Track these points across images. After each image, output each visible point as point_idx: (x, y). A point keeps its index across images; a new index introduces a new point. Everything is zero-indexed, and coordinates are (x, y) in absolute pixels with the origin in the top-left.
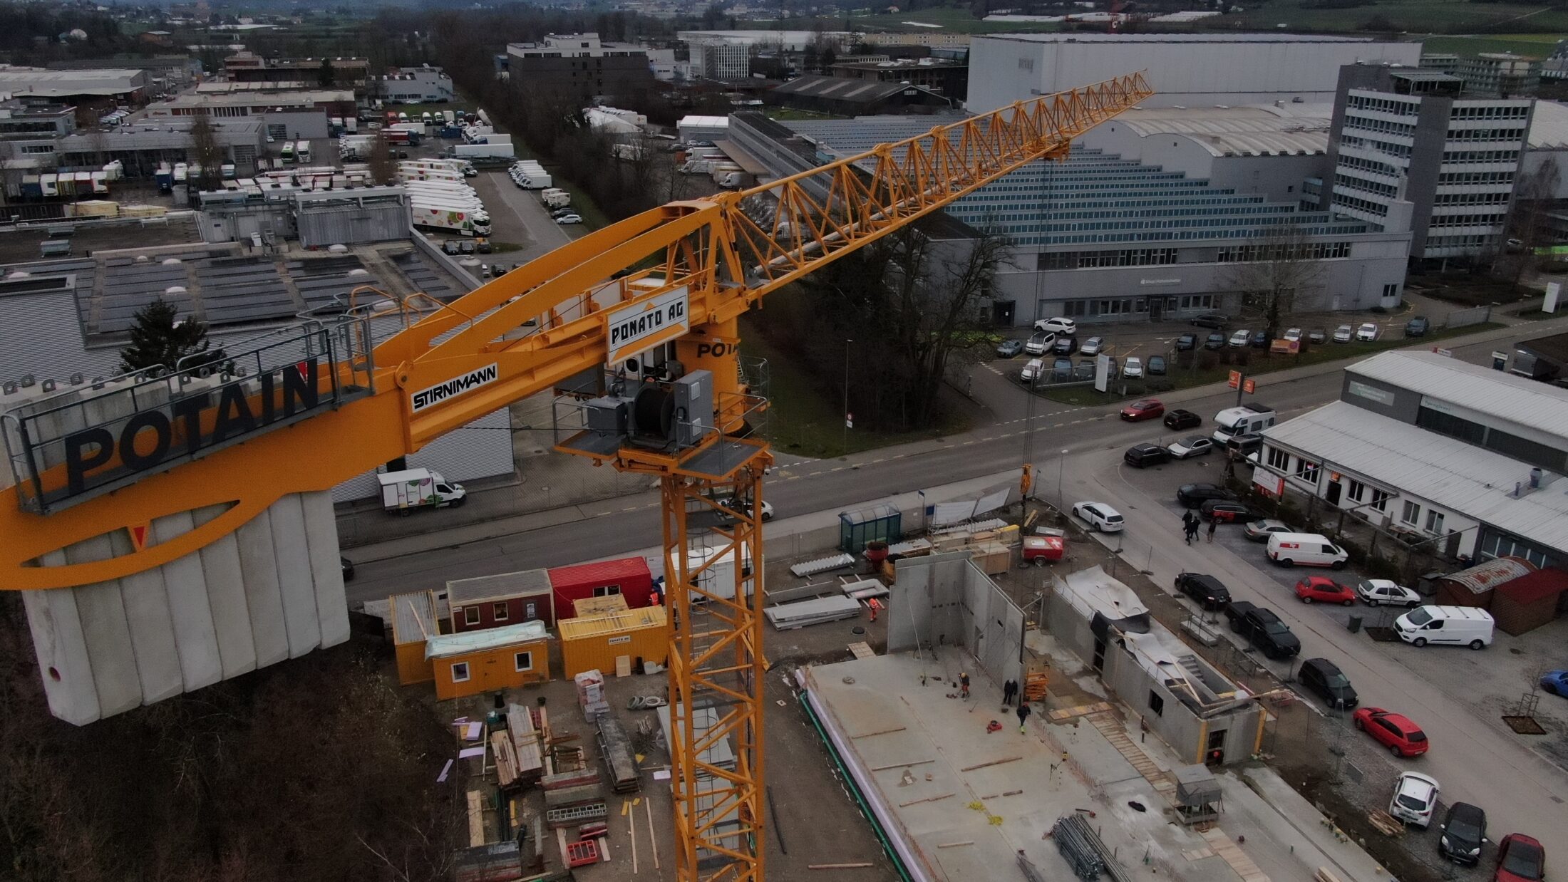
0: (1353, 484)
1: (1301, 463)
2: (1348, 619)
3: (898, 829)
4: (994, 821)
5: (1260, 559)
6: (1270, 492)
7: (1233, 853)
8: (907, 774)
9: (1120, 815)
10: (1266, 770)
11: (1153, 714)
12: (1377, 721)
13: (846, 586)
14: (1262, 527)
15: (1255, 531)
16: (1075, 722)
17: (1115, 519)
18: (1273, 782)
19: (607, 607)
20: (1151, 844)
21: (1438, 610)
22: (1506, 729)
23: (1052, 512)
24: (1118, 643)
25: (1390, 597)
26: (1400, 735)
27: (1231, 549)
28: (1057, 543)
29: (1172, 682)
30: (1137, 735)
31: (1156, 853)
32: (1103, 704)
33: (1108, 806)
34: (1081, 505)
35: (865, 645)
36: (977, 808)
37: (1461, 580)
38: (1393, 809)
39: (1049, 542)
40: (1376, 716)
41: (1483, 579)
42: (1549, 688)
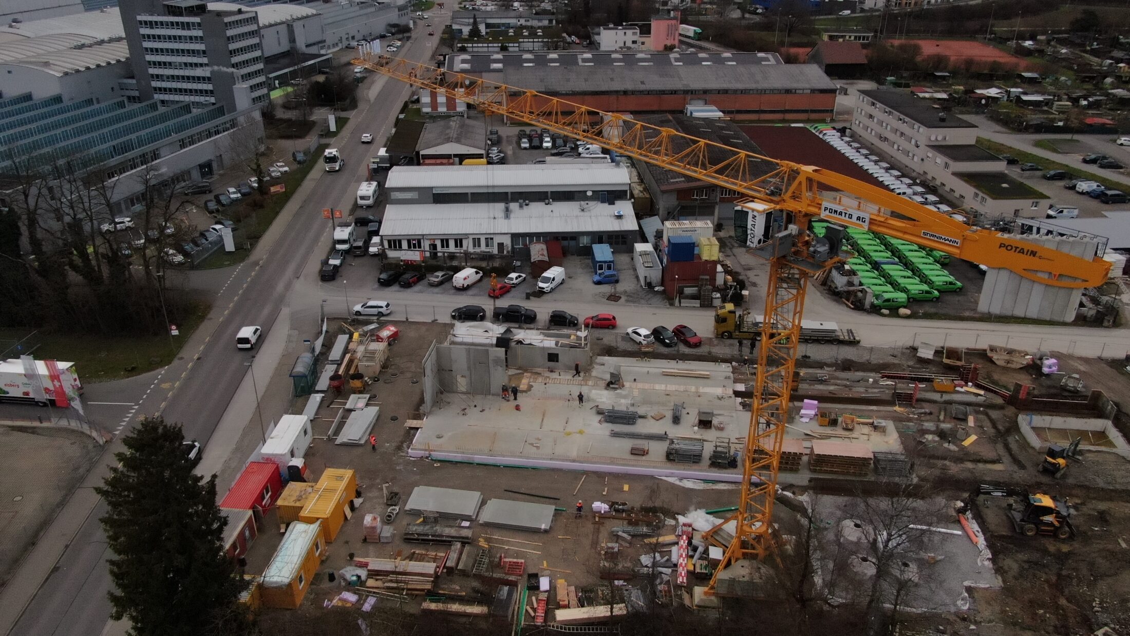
0: (442, 241)
1: (409, 241)
2: (524, 295)
3: (567, 460)
4: (581, 432)
5: (453, 291)
6: (415, 261)
7: (640, 385)
8: (532, 444)
9: (600, 400)
10: (599, 357)
11: (552, 364)
12: (597, 320)
13: (347, 406)
14: (437, 277)
15: (436, 280)
16: (532, 386)
17: (388, 305)
18: (607, 359)
19: (301, 491)
20: (623, 401)
21: (548, 274)
22: (613, 302)
23: (345, 320)
24: (517, 344)
25: (520, 279)
26: (610, 320)
27: (437, 293)
28: (393, 329)
29: (557, 344)
30: (555, 375)
31: (629, 402)
32: (525, 374)
33: (594, 401)
34: (358, 308)
35: (410, 421)
36: (569, 434)
37: (540, 259)
38: (644, 343)
39: (389, 330)
40: (595, 319)
41: (543, 255)
42: (598, 283)
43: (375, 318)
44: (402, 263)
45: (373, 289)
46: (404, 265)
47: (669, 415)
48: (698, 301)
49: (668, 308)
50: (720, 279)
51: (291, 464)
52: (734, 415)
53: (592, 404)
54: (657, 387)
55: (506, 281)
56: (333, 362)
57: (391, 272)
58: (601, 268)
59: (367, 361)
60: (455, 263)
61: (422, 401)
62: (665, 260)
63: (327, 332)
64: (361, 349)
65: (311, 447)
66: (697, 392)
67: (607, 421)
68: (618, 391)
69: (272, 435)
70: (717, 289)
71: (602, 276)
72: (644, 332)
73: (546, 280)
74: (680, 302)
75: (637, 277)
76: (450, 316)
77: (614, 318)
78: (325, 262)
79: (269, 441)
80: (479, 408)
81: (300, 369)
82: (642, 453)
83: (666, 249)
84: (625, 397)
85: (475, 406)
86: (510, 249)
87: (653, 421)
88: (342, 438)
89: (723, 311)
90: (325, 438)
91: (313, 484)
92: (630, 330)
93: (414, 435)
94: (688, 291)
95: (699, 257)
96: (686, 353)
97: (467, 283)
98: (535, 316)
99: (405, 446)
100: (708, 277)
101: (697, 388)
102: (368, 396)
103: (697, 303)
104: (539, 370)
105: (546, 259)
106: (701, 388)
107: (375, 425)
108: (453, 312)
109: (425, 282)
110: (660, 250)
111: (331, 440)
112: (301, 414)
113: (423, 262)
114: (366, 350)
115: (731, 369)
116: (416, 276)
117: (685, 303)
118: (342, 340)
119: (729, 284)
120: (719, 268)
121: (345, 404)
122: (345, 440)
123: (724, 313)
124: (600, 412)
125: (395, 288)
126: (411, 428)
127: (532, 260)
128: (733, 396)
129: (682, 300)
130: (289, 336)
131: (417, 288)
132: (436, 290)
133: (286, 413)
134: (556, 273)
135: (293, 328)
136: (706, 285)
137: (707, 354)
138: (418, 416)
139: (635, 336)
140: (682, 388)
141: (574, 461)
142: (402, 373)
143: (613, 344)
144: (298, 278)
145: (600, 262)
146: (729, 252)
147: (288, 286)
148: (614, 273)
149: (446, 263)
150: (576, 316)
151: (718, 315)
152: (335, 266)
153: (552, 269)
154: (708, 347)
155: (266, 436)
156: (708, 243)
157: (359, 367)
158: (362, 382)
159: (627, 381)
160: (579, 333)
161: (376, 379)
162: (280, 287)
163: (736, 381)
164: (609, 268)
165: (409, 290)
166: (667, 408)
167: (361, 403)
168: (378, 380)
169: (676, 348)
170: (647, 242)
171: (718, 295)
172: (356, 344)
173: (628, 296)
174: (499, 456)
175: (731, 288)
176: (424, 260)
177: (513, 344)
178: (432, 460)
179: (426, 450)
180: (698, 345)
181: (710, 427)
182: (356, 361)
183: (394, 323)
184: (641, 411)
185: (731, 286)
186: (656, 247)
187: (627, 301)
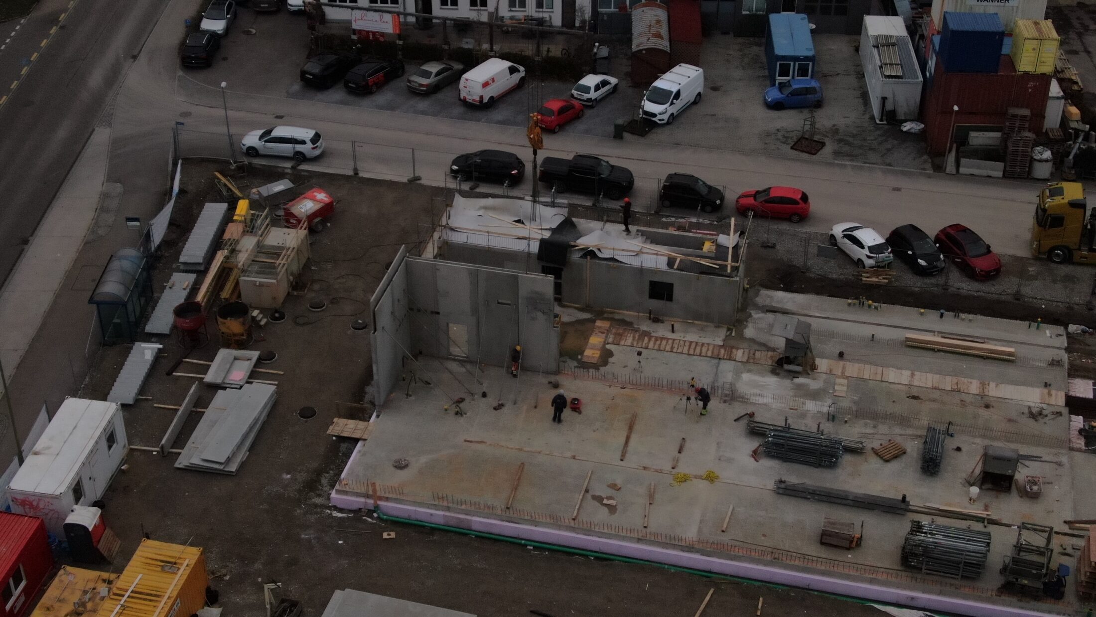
2: (612, 129)
3: (674, 547)
4: (711, 478)
5: (459, 110)
6: (383, 34)
7: (852, 369)
8: (599, 499)
9: (761, 400)
10: (764, 292)
11: (656, 304)
12: (766, 201)
13: (209, 378)
14: (427, 75)
15: (425, 81)
16: (610, 354)
17: (316, 138)
18: (782, 298)
19: (85, 592)
20: (811, 406)
21: (666, 82)
22: (805, 156)
23: (222, 166)
24: (584, 256)
25: (603, 90)
26: (797, 203)
27: (423, 113)
28: (322, 196)
29: (671, 263)
30: (661, 330)
31: (825, 409)
32: (599, 323)
33: (744, 400)
34: (252, 139)
35: (342, 421)
36: (684, 479)
37: (650, 45)
38: (869, 262)
39: (314, 199)
40: (761, 198)
41: (658, 36)
42: (776, 106)
43: (288, 165)
44: (354, 37)
45: (290, 95)
46: (360, 41)
47: (913, 447)
48: (1001, 165)
49: (929, 177)
50: (1054, 113)
51: (71, 519)
52: (1064, 459)
53: (739, 409)
54: (892, 375)
55: (575, 92)
56: (189, 268)
57: (332, 58)
58: (784, 72)
59: (260, 273)
60: (468, 44)
61: (368, 376)
62: (932, 64)
63: (182, 191)
64: (248, 244)
65: (123, 472)
66: (982, 396)
67: (770, 455)
68: (801, 380)
69: (38, 446)
70: (1045, 139)
71: (787, 91)
72: (870, 237)
73: (661, 97)
74: (958, 165)
75: (865, 97)
76: (448, 171)
77: (805, 198)
78: (194, 26)
79: (30, 461)
80: (492, 401)
81: (112, 287)
82: (846, 544)
83: (937, 39)
84: (815, 395)
85: (484, 395)
86: (588, 15)
87: (874, 463)
88: (190, 456)
89: (1058, 200)
90: (155, 450)
91: (113, 576)
92: (838, 230)
93: (348, 455)
94: (978, 138)
95: (1011, 63)
96: (964, 292)
97: (488, 94)
98: (631, 182)
99: (324, 481)
100: (1026, 112)
101: (983, 385)
102: (255, 354)
103: (996, 169)
104: (628, 315)
105: (664, 44)
106: (992, 385)
107: (264, 424)
108: (454, 163)
109: (401, 83)
110: (922, 37)
111: (167, 457)
112: (104, 399)
113: (400, 37)
114: (259, 245)
115: (1063, 342)
116: (383, 68)
117: (969, 167)
118: (213, 212)
119: (1074, 125)
120: (1055, 89)
121: (205, 369)
122: (196, 461)
123: (1059, 206)
124: (755, 430)
125: (337, 94)
126: (341, 439)
127: (634, 48)
128: (1065, 411)
129: (963, 161)
130: (105, 196)
131: (384, 97)
132: (423, 104)
133: (74, 395)
134: (684, 81)
135: (112, 177)
136: (1021, 128)
137: (1009, 298)
138: (359, 413)
139: (848, 245)
140: (948, 383)
141: (690, 549)
142: (334, 301)
143: (798, 261)
144: (135, 57)
145: (784, 58)
146: (1076, 45)
147: (113, 77)
148: (814, 84)
149: (448, 43)
150: (720, 188)
151: (1044, 210)
152: (213, 35)
153: (677, 69)
154: (1015, 280)
155: (24, 447)
156: (1033, 33)
157: (241, 285)
158: (243, 324)
159: (822, 356)
160: (722, 239)
161: (276, 314)
162: (96, 78)
163: (1075, 372)
164: (803, 72)
165: (366, 102)
166: (910, 431)
167: (239, 373)
168: (282, 317)
169: (941, 280)
170: (895, 13)
171: (1047, 154)
172: (240, 228)
173: (840, 141)
174: (526, 521)
175: (1077, 137)
176: (403, 31)
177: (576, 257)
178: (379, 518)
179: (367, 496)
180: (993, 273)
181: (1008, 489)
182: (235, 271)
183: (328, 181)
184: (850, 433)
185: (1077, 132)
186: (913, 28)
187: (837, 154)
